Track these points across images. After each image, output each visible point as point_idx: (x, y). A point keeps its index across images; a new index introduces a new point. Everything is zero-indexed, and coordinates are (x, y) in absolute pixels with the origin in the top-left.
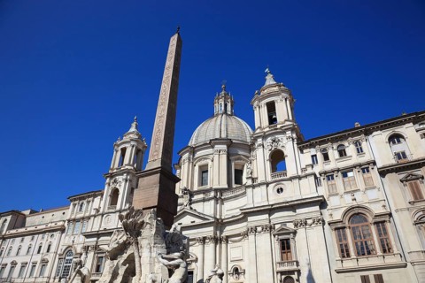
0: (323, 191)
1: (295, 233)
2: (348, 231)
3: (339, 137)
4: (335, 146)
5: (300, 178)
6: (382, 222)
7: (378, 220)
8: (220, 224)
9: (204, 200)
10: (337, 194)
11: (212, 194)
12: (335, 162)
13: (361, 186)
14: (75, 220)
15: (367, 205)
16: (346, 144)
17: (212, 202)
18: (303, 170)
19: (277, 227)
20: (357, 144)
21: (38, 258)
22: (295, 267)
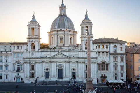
0: (97, 56)
2: (101, 65)
7: (107, 64)
9: (65, 51)
10: (100, 57)
13: (105, 56)
14: (16, 52)
16: (104, 45)
17: (68, 52)
18: (93, 49)
19: (86, 62)
20: (107, 46)
21: (2, 64)
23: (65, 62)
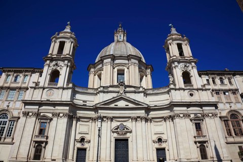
1: (203, 120)
2: (230, 123)
3: (221, 74)
4: (219, 77)
5: (203, 90)
10: (222, 103)
14: (9, 89)
16: (224, 78)
17: (143, 94)
19: (192, 115)
20: (229, 79)
22: (206, 139)
23: (136, 119)
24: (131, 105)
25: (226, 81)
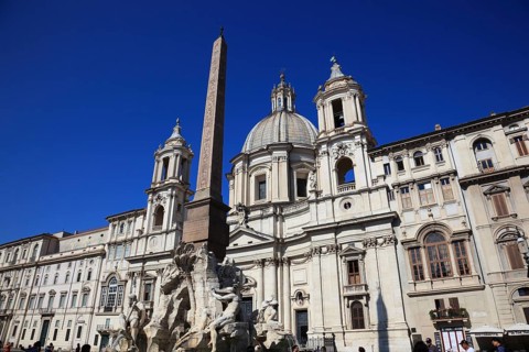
0: (396, 206)
1: (364, 253)
2: (423, 251)
3: (415, 143)
4: (411, 153)
5: (370, 191)
6: (460, 241)
7: (456, 238)
8: (280, 244)
9: (262, 217)
10: (412, 210)
11: (271, 210)
12: (411, 172)
13: (439, 199)
14: (116, 244)
15: (444, 222)
16: (424, 150)
17: (272, 219)
18: (374, 181)
19: (344, 247)
20: (437, 150)
21: (78, 287)
22: (363, 291)
23: (263, 263)
24: (256, 242)
25: (429, 157)
